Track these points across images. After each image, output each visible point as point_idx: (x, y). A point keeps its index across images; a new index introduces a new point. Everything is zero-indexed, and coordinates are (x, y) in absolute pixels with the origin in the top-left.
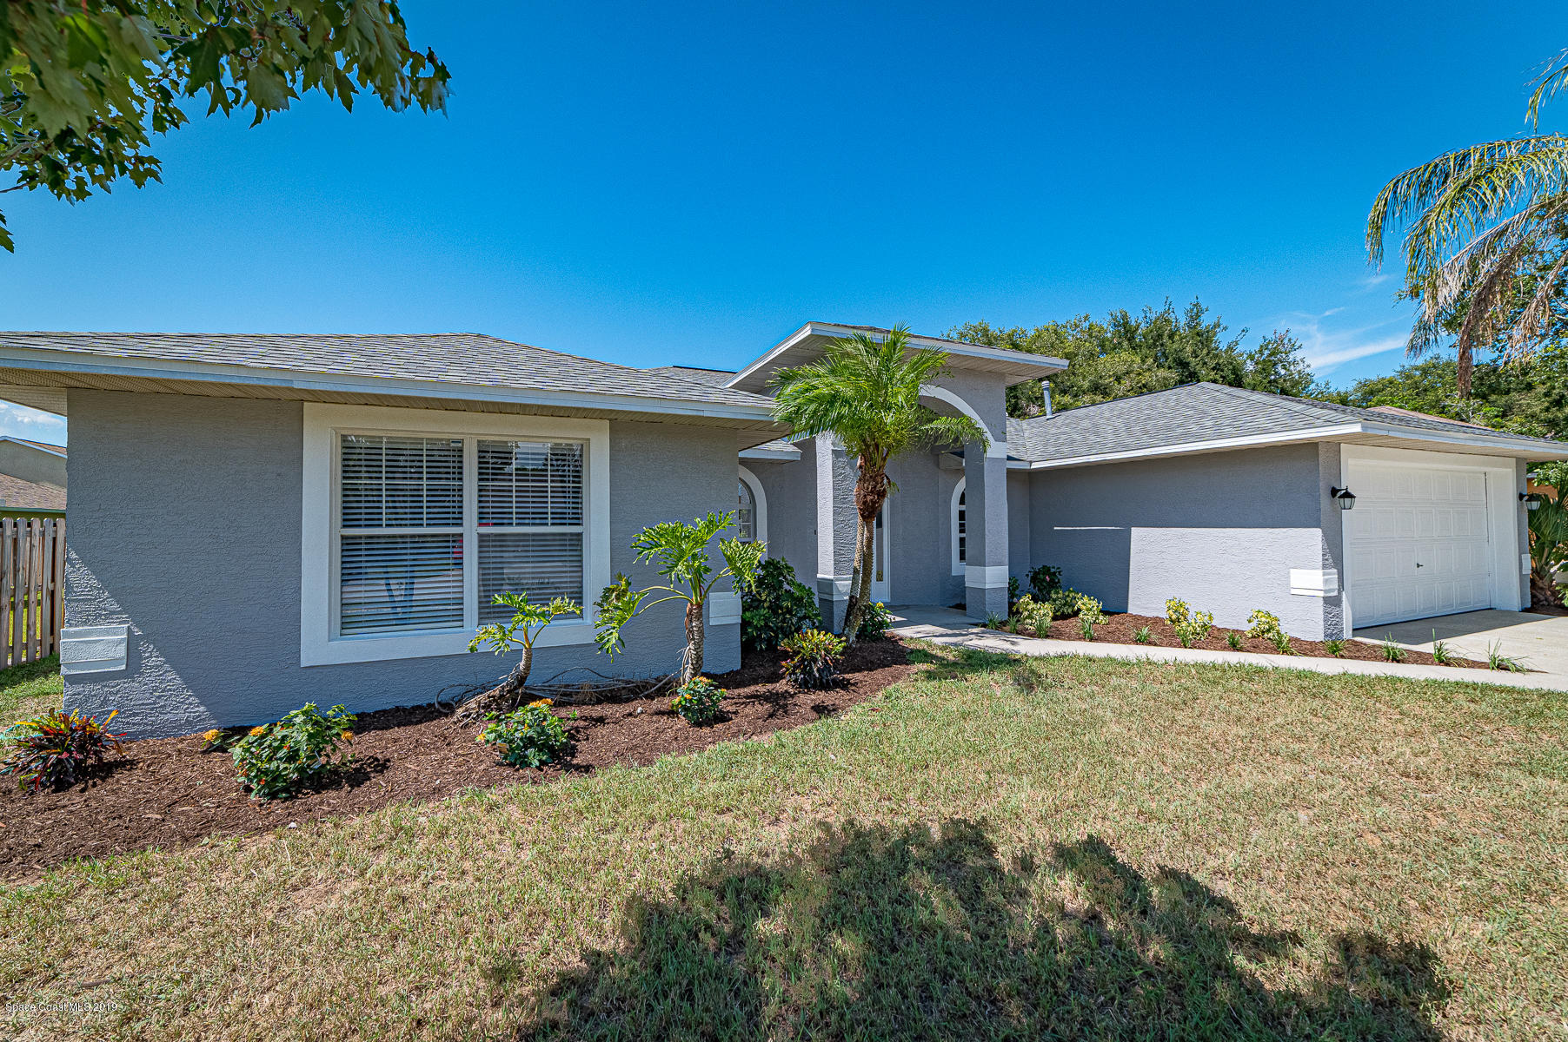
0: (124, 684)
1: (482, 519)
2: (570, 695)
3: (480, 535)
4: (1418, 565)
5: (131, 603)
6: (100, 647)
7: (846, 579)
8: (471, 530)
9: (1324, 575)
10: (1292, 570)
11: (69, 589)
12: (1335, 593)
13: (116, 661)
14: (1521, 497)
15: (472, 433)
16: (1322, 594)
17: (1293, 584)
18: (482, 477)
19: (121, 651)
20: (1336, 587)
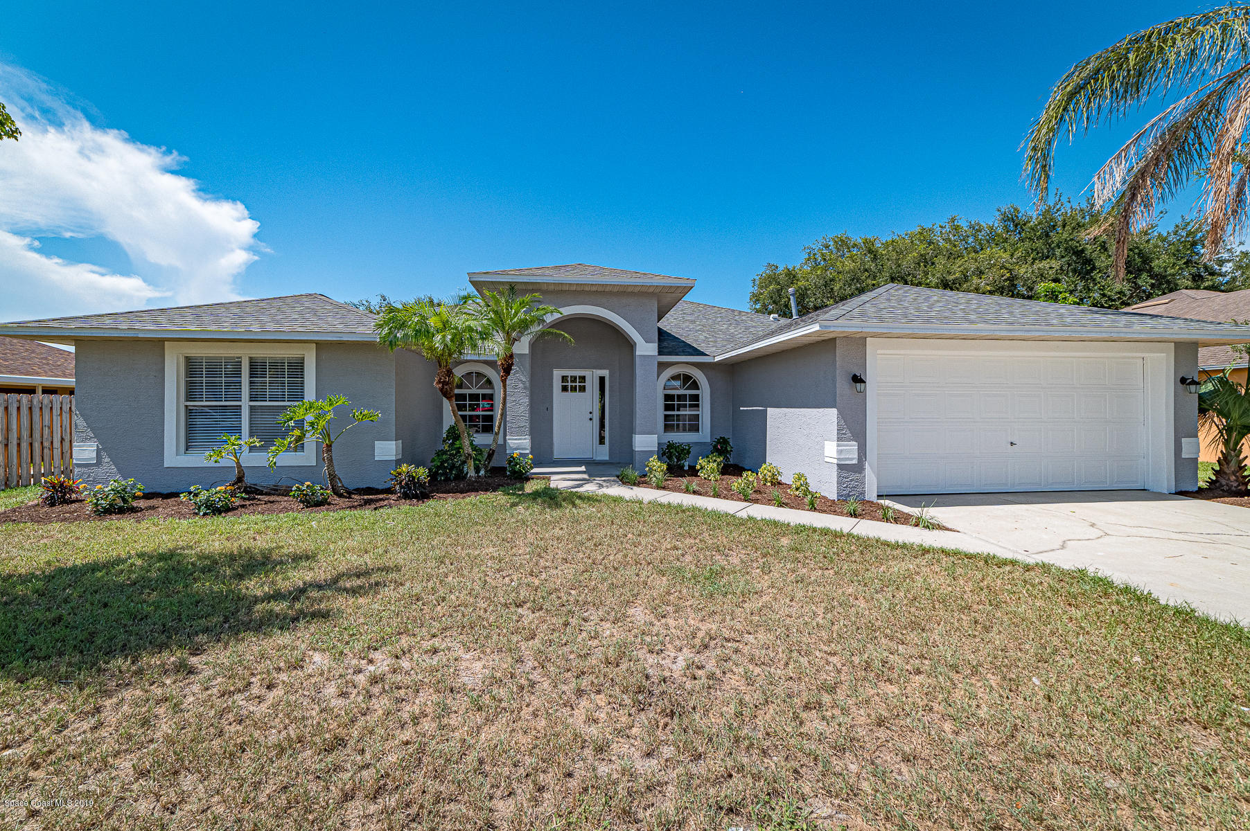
0: (95, 469)
1: (252, 398)
2: (277, 490)
3: (251, 406)
4: (1012, 444)
5: (98, 433)
6: (87, 452)
7: (525, 439)
8: (245, 403)
9: (838, 446)
10: (826, 442)
11: (76, 428)
12: (855, 462)
13: (91, 459)
14: (1183, 381)
15: (244, 354)
16: (835, 461)
17: (826, 454)
18: (252, 375)
19: (94, 455)
20: (856, 456)
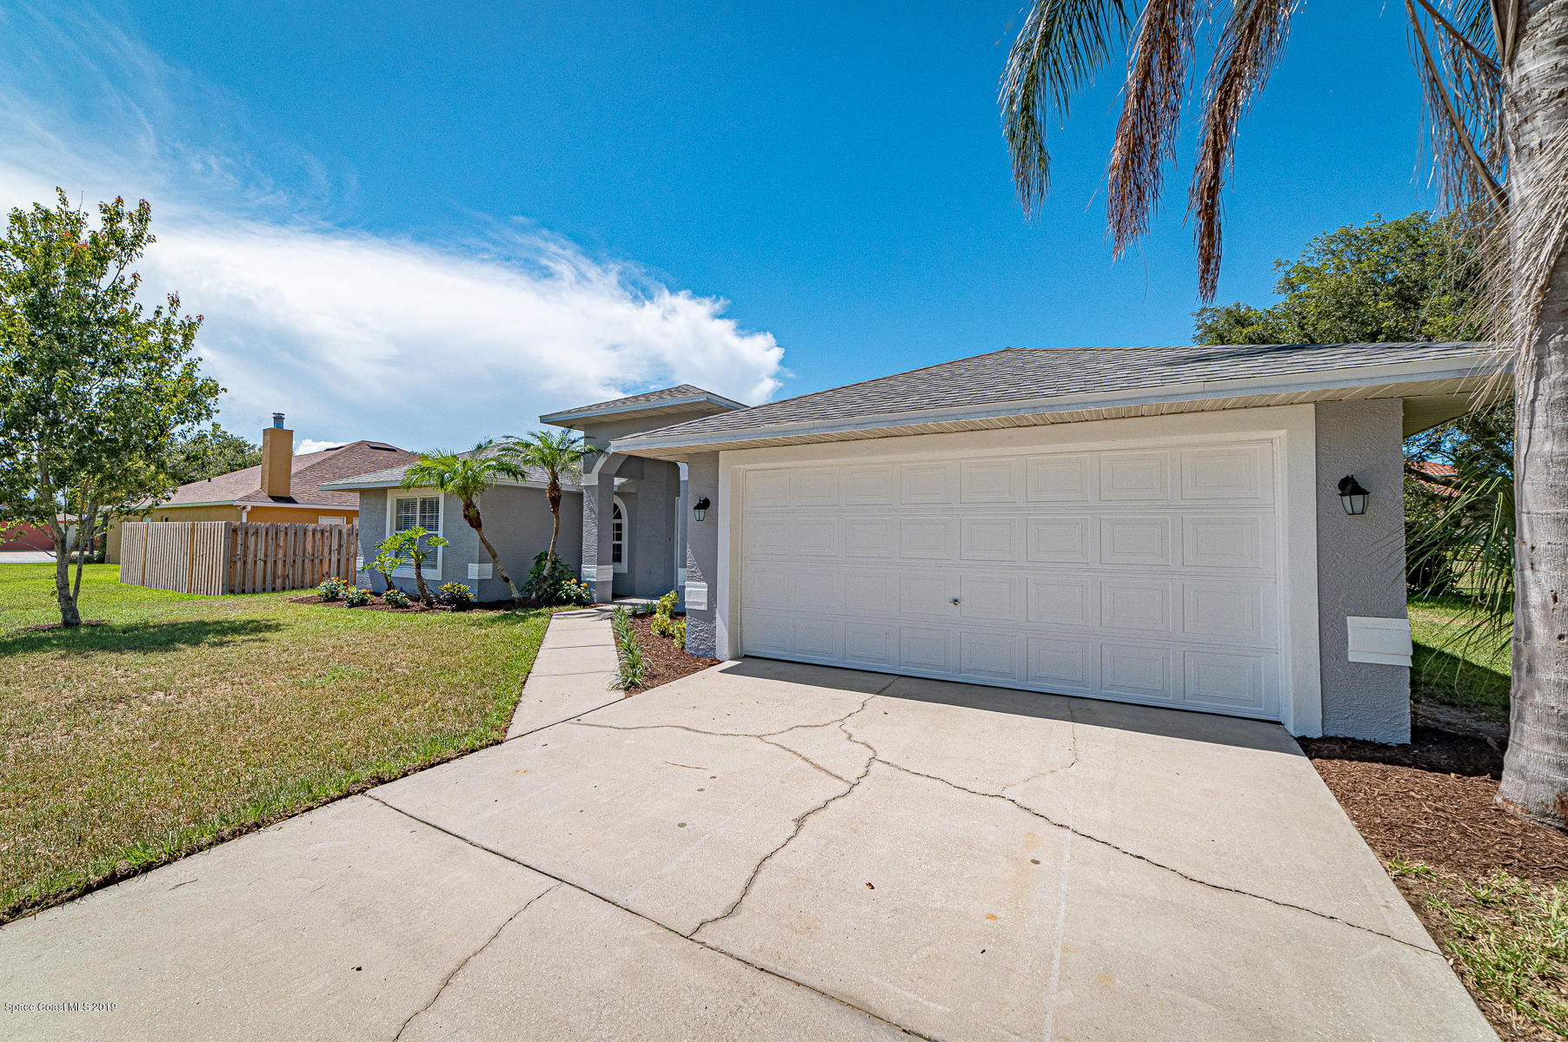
4: (954, 602)
9: (687, 586)
12: (704, 607)
18: (421, 511)
20: (705, 600)
